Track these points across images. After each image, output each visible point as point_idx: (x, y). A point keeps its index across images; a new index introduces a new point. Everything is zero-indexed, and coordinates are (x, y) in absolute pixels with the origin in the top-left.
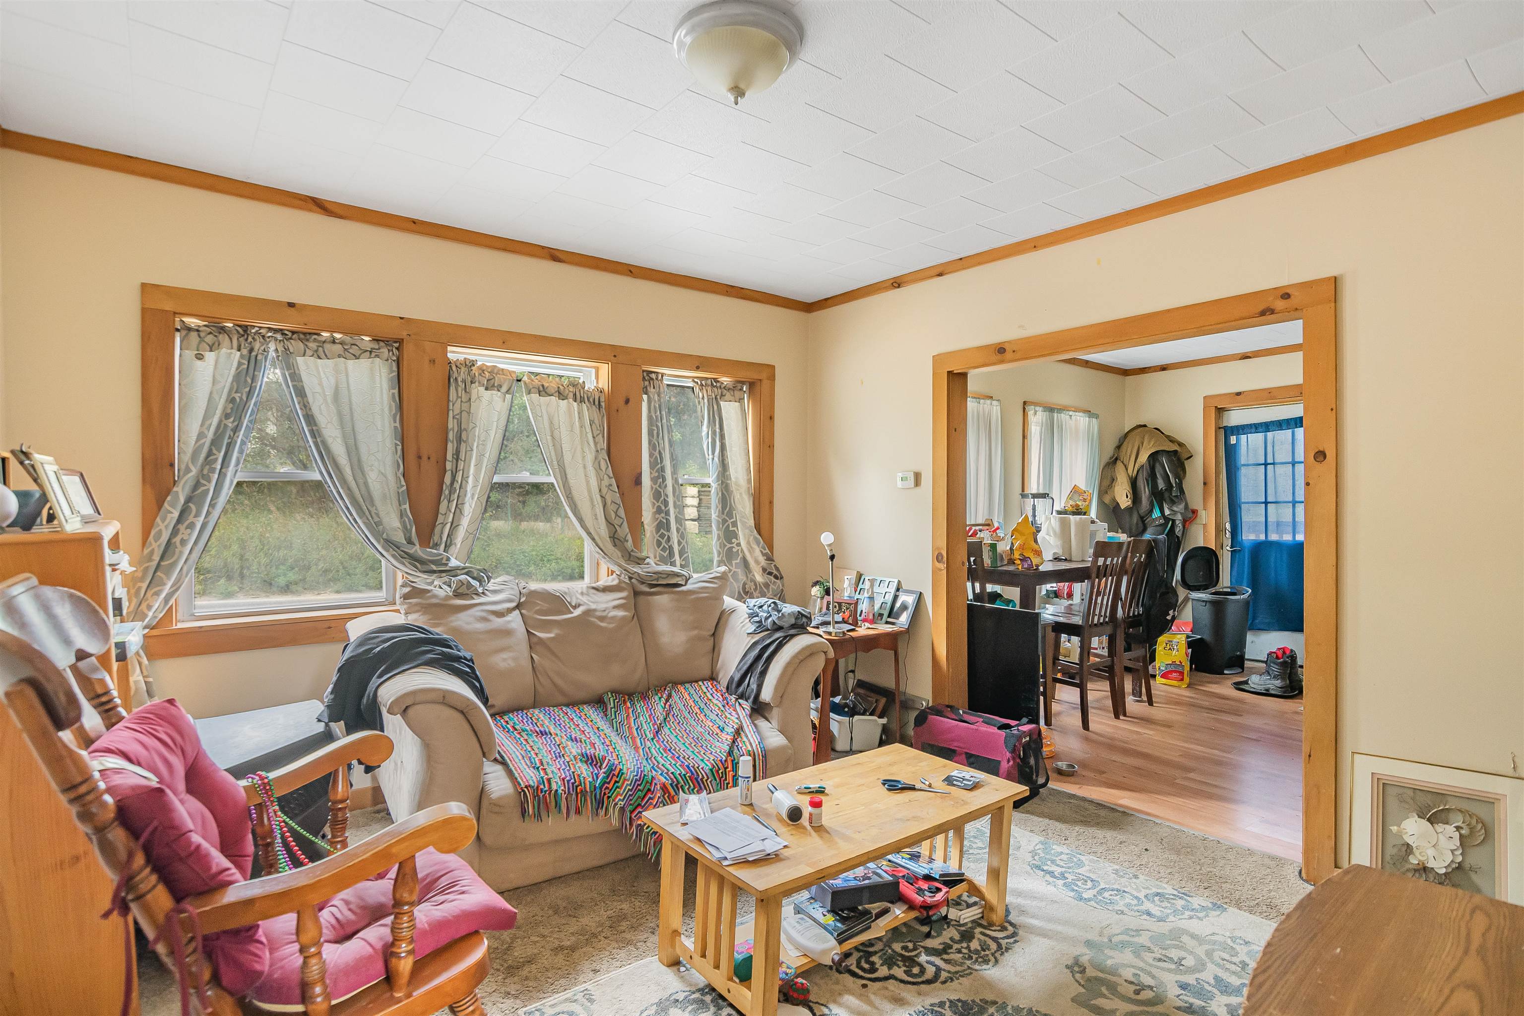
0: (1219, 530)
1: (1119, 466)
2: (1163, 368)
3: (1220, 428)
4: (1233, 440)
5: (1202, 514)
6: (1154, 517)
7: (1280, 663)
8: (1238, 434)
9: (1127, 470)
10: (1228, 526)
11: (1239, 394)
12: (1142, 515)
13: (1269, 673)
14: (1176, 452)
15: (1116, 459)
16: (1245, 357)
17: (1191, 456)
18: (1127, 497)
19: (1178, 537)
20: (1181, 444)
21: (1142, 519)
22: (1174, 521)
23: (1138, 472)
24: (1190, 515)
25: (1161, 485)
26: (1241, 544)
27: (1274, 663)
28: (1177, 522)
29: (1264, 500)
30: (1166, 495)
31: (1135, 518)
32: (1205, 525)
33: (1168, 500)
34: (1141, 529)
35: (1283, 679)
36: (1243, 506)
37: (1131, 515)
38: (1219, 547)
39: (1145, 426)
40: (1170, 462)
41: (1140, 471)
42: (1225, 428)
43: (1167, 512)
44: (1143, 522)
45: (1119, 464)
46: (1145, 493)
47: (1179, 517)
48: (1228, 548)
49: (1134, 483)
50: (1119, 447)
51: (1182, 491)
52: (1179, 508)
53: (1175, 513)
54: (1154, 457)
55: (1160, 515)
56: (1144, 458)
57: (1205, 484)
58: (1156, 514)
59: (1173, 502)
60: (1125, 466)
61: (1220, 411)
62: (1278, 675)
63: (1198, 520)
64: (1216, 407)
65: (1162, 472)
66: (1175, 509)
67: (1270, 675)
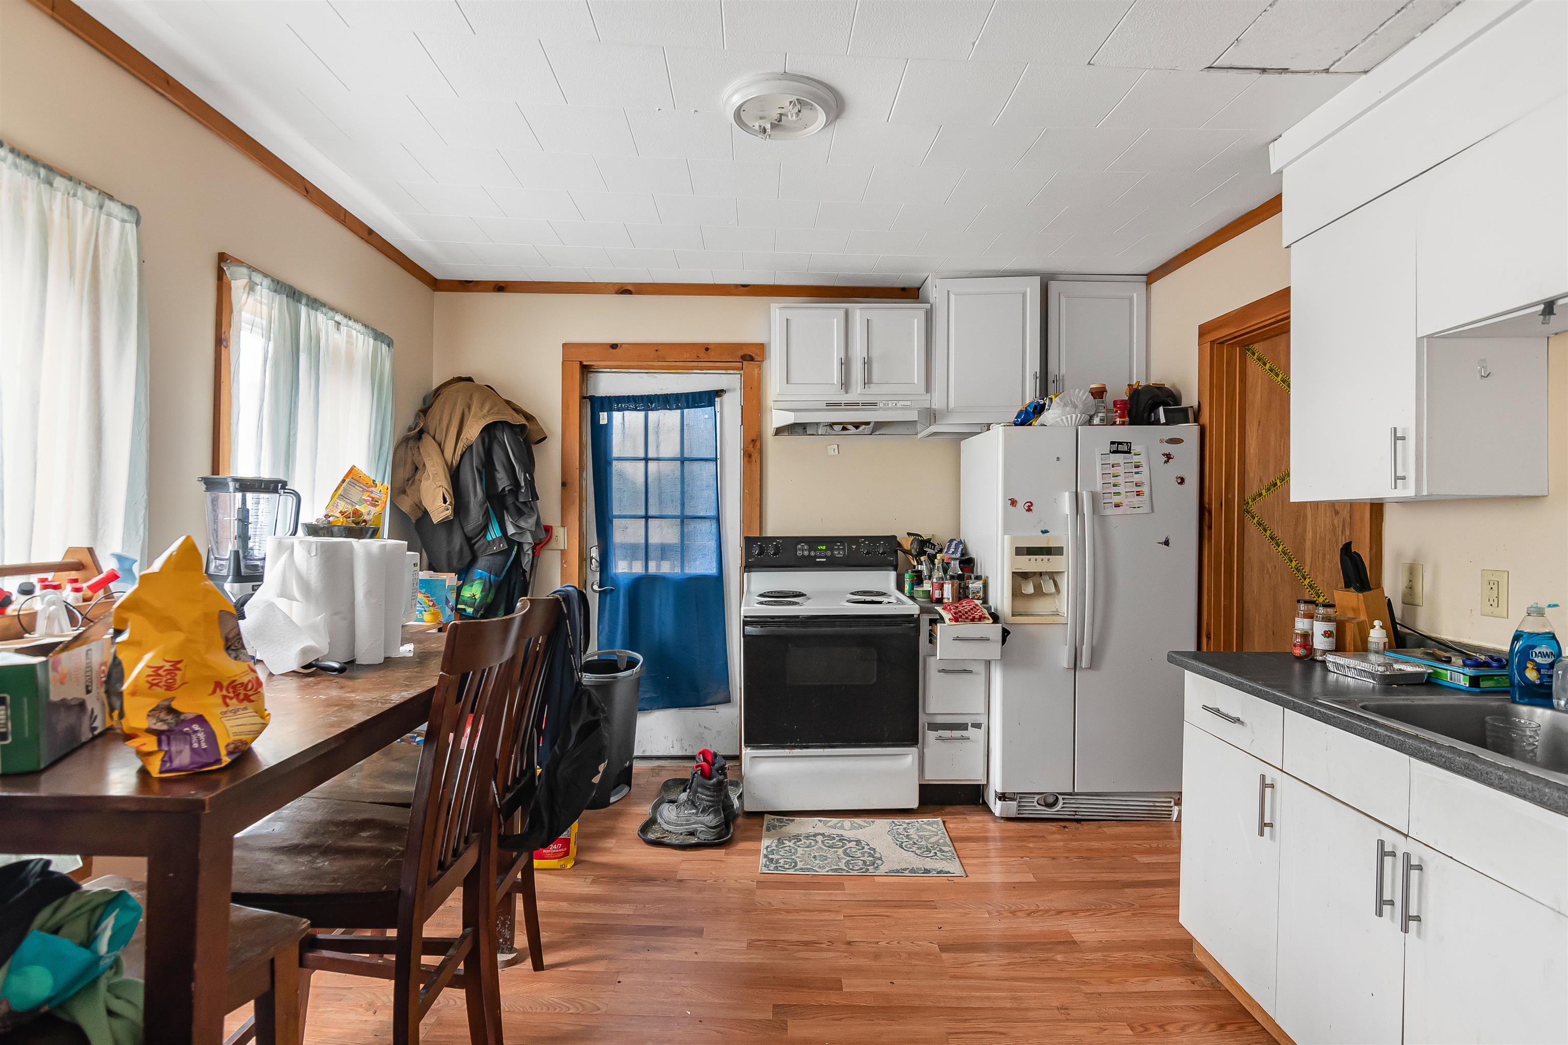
0: (584, 559)
1: (428, 444)
2: (500, 287)
3: (584, 398)
4: (603, 418)
5: (560, 533)
6: (489, 538)
7: (713, 785)
8: (610, 410)
9: (443, 452)
10: (595, 553)
11: (614, 346)
12: (470, 535)
13: (693, 803)
14: (524, 426)
15: (421, 432)
16: (624, 290)
17: (545, 438)
18: (445, 502)
19: (524, 571)
20: (529, 417)
21: (469, 541)
22: (520, 545)
23: (462, 456)
24: (542, 535)
25: (503, 481)
26: (614, 581)
27: (704, 787)
28: (526, 547)
29: (643, 513)
30: (510, 500)
31: (458, 540)
32: (563, 552)
33: (512, 508)
34: (468, 557)
35: (716, 812)
36: (616, 522)
37: (450, 533)
38: (582, 585)
39: (469, 379)
40: (516, 443)
41: (467, 456)
42: (592, 399)
43: (511, 530)
44: (471, 547)
45: (427, 440)
46: (476, 496)
47: (528, 539)
48: (596, 587)
49: (454, 475)
50: (424, 412)
51: (535, 497)
52: (528, 523)
53: (521, 530)
54: (489, 431)
55: (499, 534)
56: (473, 432)
57: (564, 484)
58: (494, 533)
59: (520, 513)
60: (440, 445)
61: (586, 370)
62: (710, 807)
63: (553, 544)
64: (581, 362)
65: (505, 461)
66: (522, 524)
67: (696, 807)
